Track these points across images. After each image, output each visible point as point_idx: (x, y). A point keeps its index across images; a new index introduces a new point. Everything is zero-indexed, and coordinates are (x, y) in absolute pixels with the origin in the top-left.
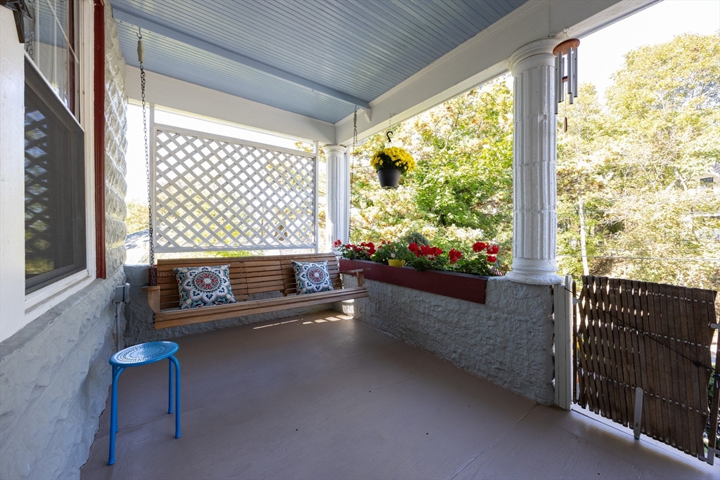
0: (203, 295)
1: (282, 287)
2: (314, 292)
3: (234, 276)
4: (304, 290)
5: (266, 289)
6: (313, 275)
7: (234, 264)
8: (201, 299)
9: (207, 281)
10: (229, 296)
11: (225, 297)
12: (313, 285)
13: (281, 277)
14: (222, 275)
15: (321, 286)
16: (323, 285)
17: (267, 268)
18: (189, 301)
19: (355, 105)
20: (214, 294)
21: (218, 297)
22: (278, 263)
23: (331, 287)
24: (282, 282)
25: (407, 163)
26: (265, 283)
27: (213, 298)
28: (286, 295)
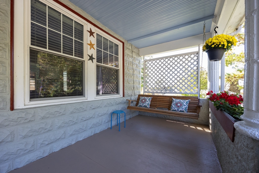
0: (142, 104)
1: (168, 107)
2: (176, 111)
3: (153, 101)
4: (172, 109)
5: (162, 107)
6: (177, 104)
7: (154, 97)
8: (141, 105)
9: (144, 101)
10: (147, 106)
11: (146, 106)
12: (176, 108)
13: (168, 104)
14: (148, 100)
15: (179, 109)
16: (180, 109)
17: (164, 100)
18: (139, 105)
19: (204, 21)
20: (144, 104)
21: (145, 106)
22: (169, 98)
23: (185, 111)
24: (168, 105)
25: (220, 43)
26: (162, 105)
27: (144, 105)
28: (169, 110)
